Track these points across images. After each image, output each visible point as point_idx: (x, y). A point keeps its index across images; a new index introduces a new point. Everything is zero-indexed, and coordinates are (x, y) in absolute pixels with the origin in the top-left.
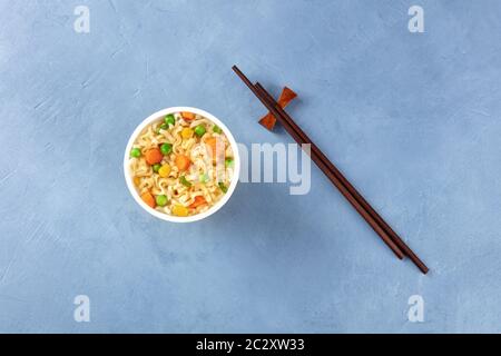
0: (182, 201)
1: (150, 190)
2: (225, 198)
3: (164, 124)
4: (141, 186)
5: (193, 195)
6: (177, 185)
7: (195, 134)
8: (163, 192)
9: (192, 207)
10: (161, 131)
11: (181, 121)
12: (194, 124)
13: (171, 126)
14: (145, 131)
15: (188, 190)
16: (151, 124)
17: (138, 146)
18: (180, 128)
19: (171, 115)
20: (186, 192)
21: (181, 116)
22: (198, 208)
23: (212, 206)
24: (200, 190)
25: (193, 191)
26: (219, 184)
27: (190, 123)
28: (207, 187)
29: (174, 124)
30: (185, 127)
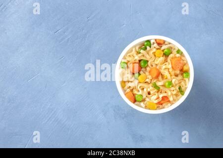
0: (153, 99)
1: (132, 90)
2: (182, 99)
3: (145, 46)
4: (126, 87)
5: (161, 96)
6: (150, 88)
7: (164, 54)
8: (140, 93)
9: (160, 103)
10: (142, 51)
11: (156, 45)
12: (164, 47)
13: (148, 47)
14: (131, 51)
15: (158, 92)
16: (135, 46)
17: (125, 61)
18: (154, 50)
19: (149, 41)
20: (156, 93)
21: (155, 42)
22: (164, 105)
23: (173, 104)
24: (166, 92)
25: (161, 93)
26: (179, 88)
27: (161, 47)
28: (170, 91)
29: (150, 47)
30: (158, 49)
